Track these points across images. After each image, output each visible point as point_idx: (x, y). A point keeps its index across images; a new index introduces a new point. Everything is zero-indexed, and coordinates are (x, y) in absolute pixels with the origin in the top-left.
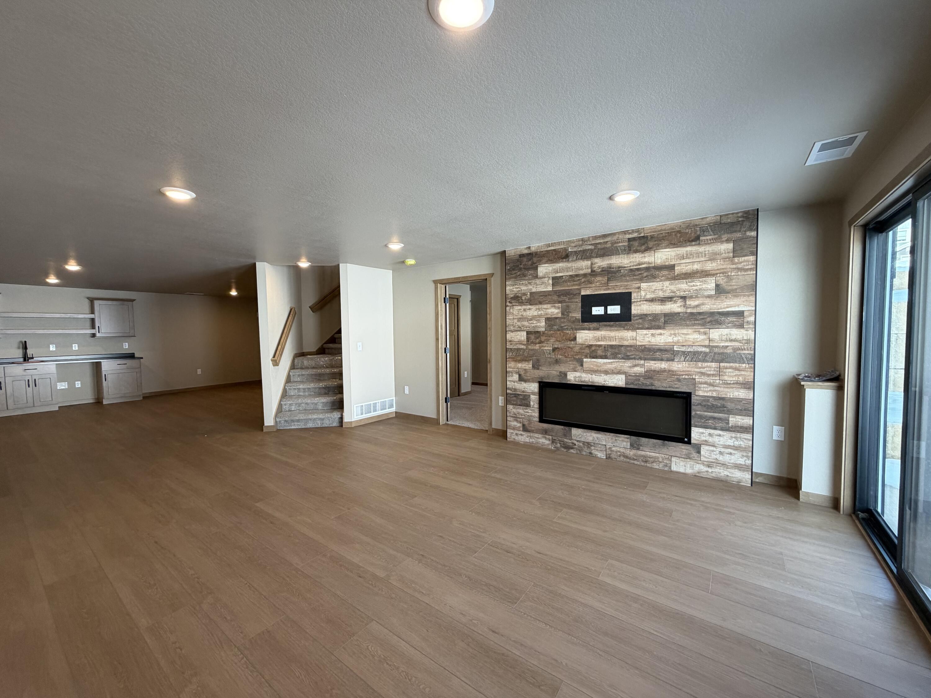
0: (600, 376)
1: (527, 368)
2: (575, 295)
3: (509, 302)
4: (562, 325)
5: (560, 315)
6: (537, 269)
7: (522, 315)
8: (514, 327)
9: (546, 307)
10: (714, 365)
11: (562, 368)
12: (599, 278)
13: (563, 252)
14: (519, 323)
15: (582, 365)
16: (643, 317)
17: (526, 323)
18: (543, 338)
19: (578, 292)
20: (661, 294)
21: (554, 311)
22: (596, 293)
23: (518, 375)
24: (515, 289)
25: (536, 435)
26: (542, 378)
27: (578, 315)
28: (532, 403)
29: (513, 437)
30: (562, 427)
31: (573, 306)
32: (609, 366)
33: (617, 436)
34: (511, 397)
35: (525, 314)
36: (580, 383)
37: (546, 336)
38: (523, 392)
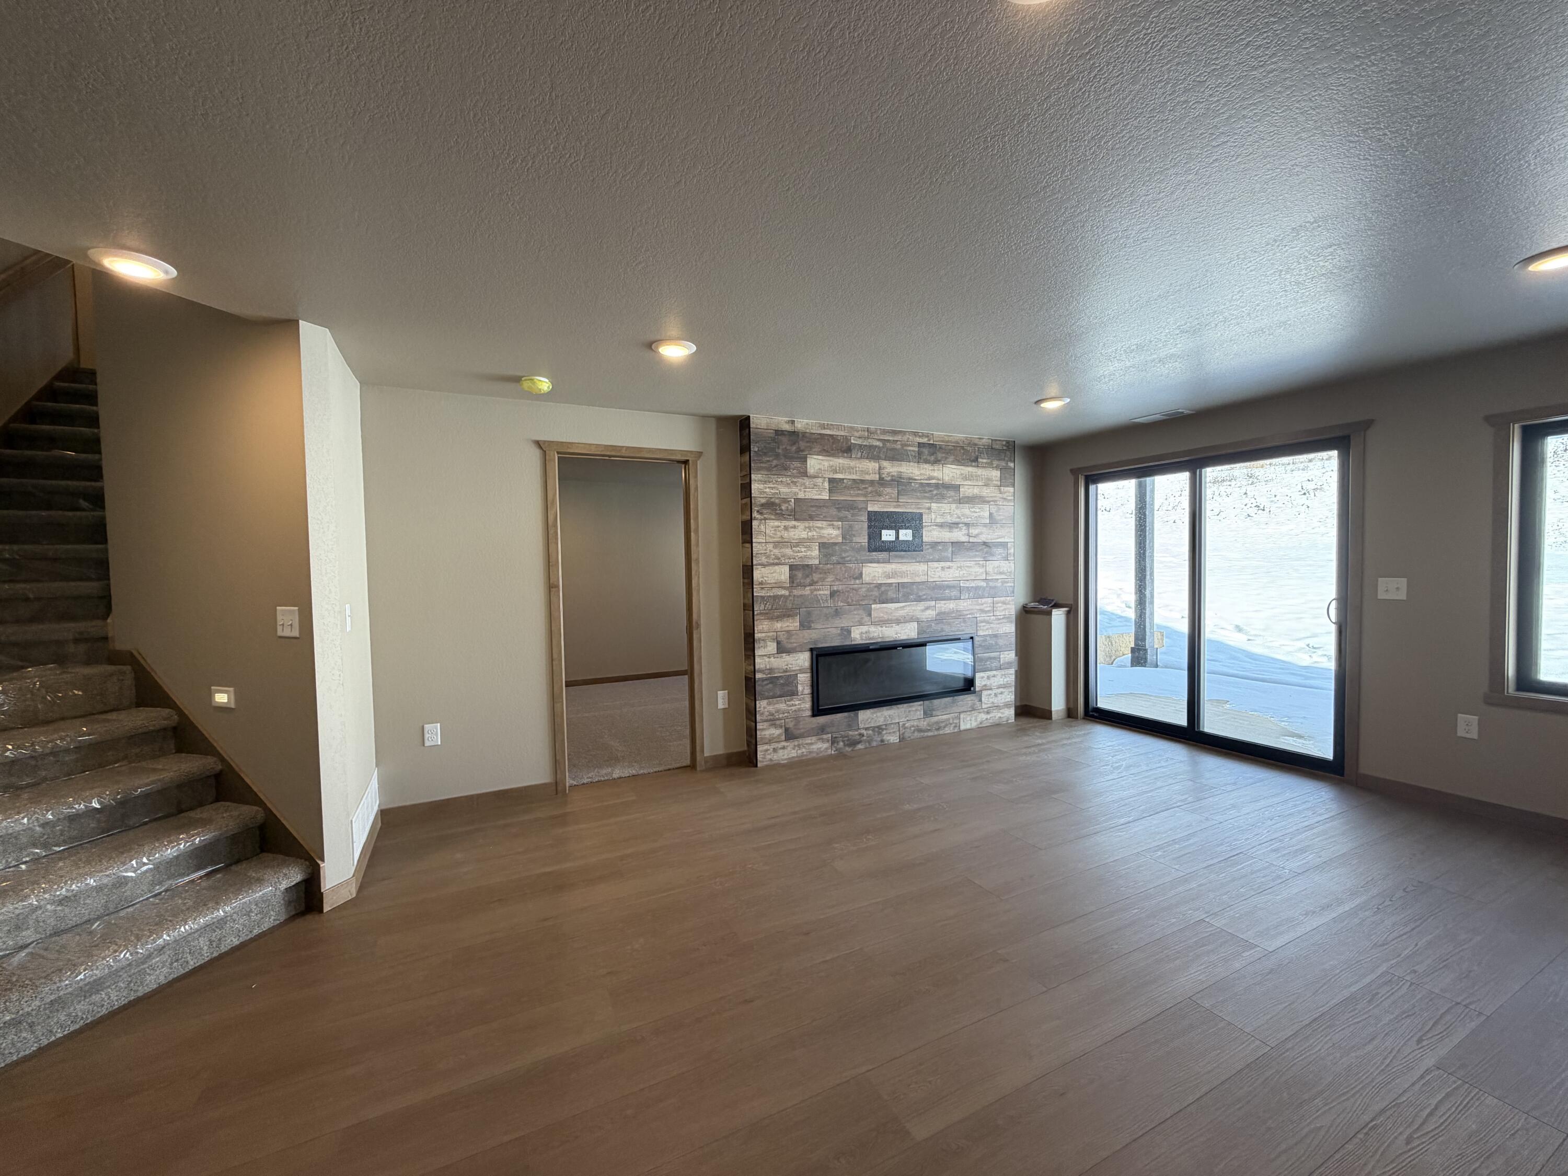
0: (892, 627)
1: (791, 628)
2: (860, 510)
3: (758, 511)
4: (844, 555)
5: (840, 540)
6: (806, 461)
7: (782, 537)
8: (768, 557)
9: (820, 526)
10: (990, 600)
11: (844, 622)
12: (888, 490)
13: (843, 442)
14: (776, 551)
15: (870, 615)
16: (934, 545)
17: (788, 551)
18: (816, 577)
19: (864, 506)
20: (949, 519)
21: (832, 533)
22: (885, 510)
23: (775, 644)
24: (767, 490)
25: (808, 740)
26: (815, 642)
27: (863, 540)
28: (800, 688)
29: (769, 757)
30: (846, 714)
31: (857, 526)
32: (902, 613)
33: (911, 707)
34: (762, 686)
35: (786, 535)
36: (868, 642)
37: (820, 573)
38: (786, 671)
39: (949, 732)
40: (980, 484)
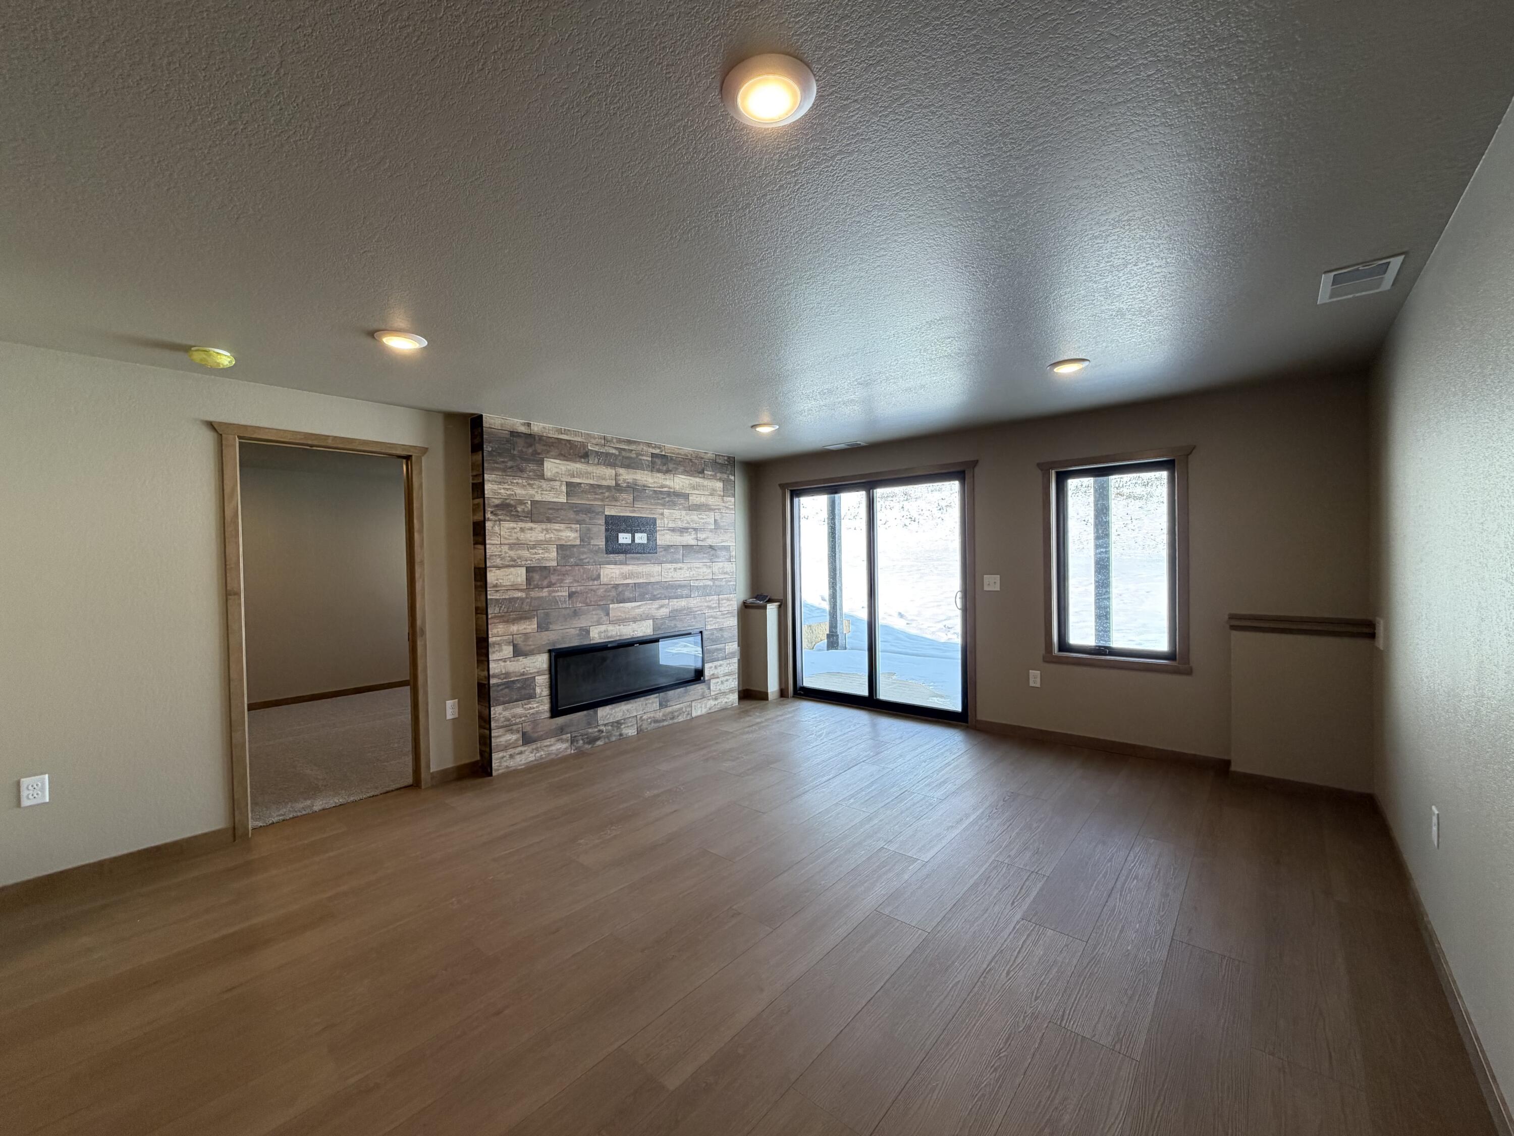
0: (629, 625)
1: (528, 631)
2: (598, 514)
3: (492, 512)
4: (582, 557)
5: (578, 542)
6: (543, 464)
7: (518, 539)
8: (502, 559)
9: (558, 528)
10: (716, 597)
11: (582, 622)
12: (624, 495)
13: (580, 448)
14: (512, 553)
15: (608, 614)
16: (667, 548)
17: (525, 553)
18: (554, 578)
19: (601, 510)
20: (680, 524)
21: (570, 535)
22: (622, 514)
23: (511, 648)
24: (502, 491)
25: (547, 742)
26: (554, 643)
27: (601, 542)
28: (538, 690)
29: (505, 764)
30: (585, 712)
31: (595, 529)
32: (638, 611)
33: (647, 700)
34: (498, 691)
35: (522, 536)
36: (607, 640)
37: (558, 575)
38: (523, 674)
39: (682, 720)
40: (707, 493)
